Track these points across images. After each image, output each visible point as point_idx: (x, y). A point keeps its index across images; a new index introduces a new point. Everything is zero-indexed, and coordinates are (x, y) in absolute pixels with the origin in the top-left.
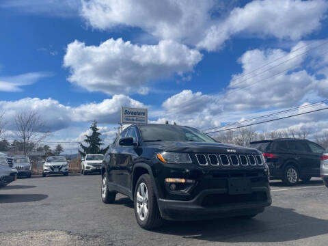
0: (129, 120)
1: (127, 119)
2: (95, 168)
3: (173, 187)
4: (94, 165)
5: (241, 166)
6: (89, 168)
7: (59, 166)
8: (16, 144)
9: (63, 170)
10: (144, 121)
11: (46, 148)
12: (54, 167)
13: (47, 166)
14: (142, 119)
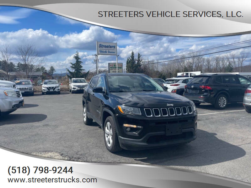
0: (103, 52)
1: (101, 52)
2: (79, 89)
3: (128, 129)
4: (78, 86)
5: (176, 116)
6: (75, 88)
7: (53, 87)
8: (20, 65)
9: (56, 90)
10: (114, 52)
11: (43, 68)
12: (50, 88)
13: (44, 87)
14: (113, 51)
